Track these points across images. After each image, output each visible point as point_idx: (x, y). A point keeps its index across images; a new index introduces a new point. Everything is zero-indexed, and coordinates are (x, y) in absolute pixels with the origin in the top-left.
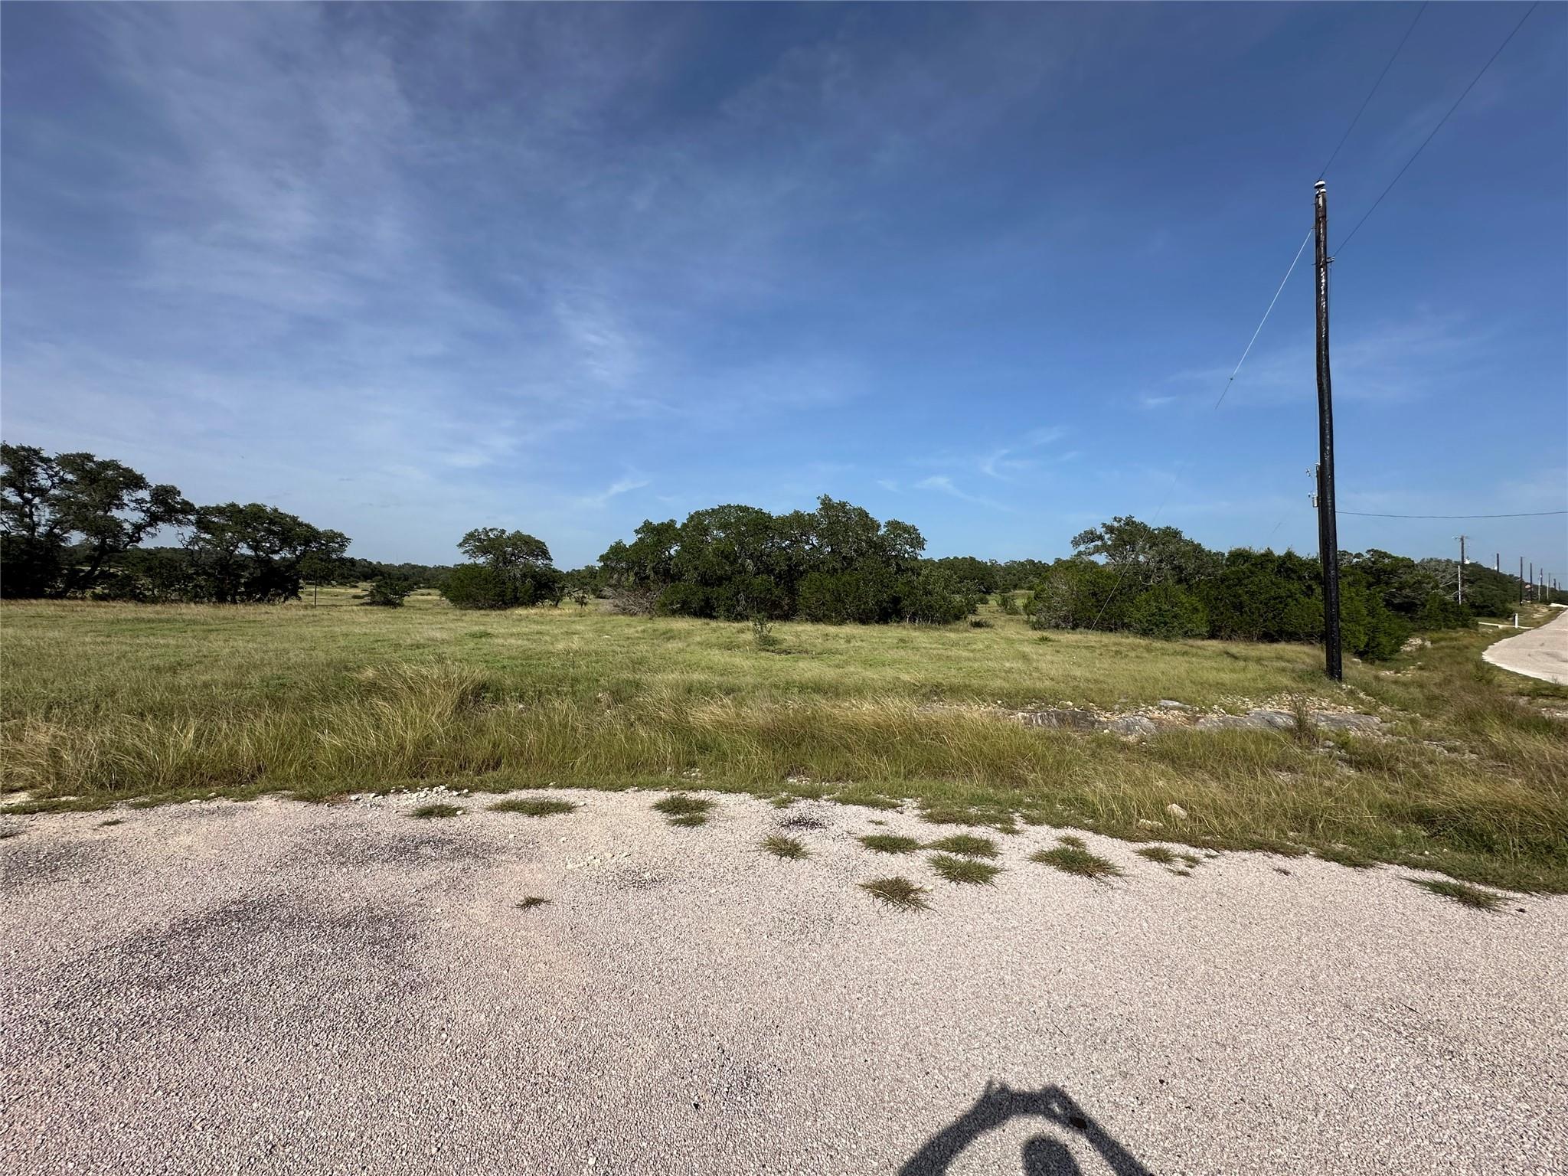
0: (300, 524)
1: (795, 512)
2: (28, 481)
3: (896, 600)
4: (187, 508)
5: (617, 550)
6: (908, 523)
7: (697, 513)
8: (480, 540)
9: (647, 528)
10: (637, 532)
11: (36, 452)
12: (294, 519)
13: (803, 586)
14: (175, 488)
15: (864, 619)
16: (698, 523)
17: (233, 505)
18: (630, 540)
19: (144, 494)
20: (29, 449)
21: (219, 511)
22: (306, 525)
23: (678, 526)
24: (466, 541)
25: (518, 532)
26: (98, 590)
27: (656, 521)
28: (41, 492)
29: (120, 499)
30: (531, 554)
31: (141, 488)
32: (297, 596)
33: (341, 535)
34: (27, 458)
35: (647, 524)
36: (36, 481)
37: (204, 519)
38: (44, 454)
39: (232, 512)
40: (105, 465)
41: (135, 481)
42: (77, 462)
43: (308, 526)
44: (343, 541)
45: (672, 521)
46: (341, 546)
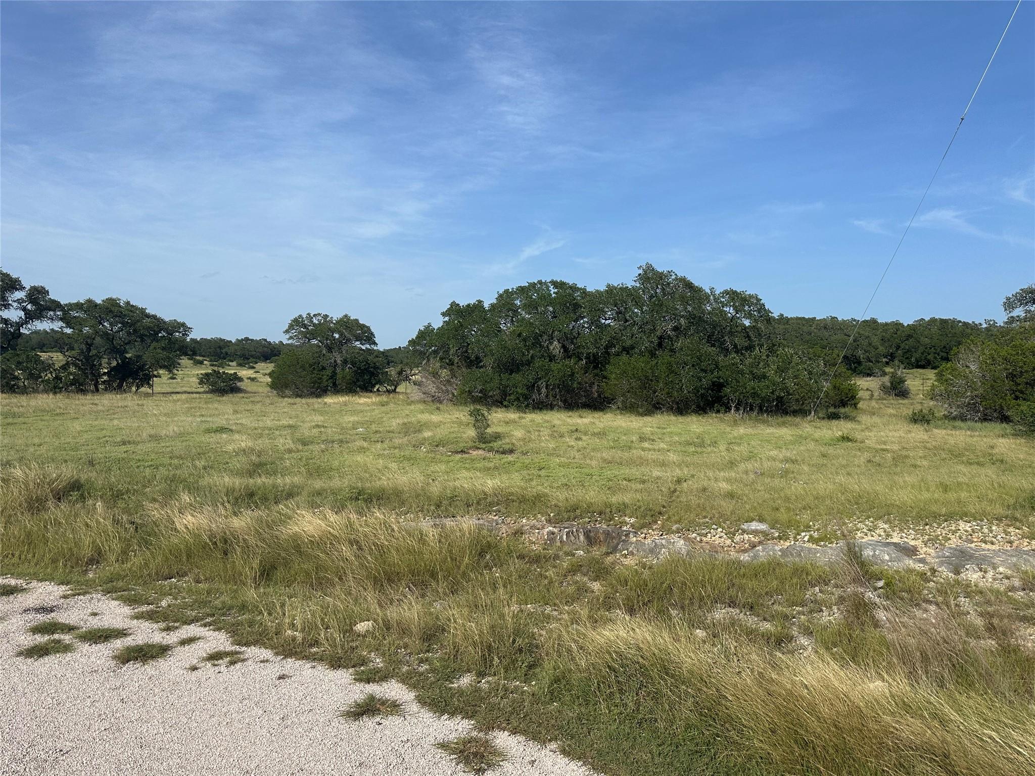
0: (148, 316)
1: (608, 286)
3: (718, 386)
4: (55, 305)
5: (425, 334)
6: (750, 291)
7: (506, 291)
8: (305, 326)
9: (454, 310)
10: (444, 314)
12: (143, 311)
13: (613, 370)
14: (43, 288)
15: (681, 408)
16: (507, 302)
17: (90, 301)
18: (438, 322)
19: (22, 295)
21: (78, 306)
22: (153, 316)
23: (486, 305)
24: (291, 327)
25: (346, 316)
27: (463, 302)
30: (358, 338)
31: (17, 289)
33: (183, 325)
35: (454, 304)
37: (66, 312)
39: (90, 306)
41: (13, 284)
43: (154, 317)
44: (185, 328)
45: (480, 302)
46: (183, 335)
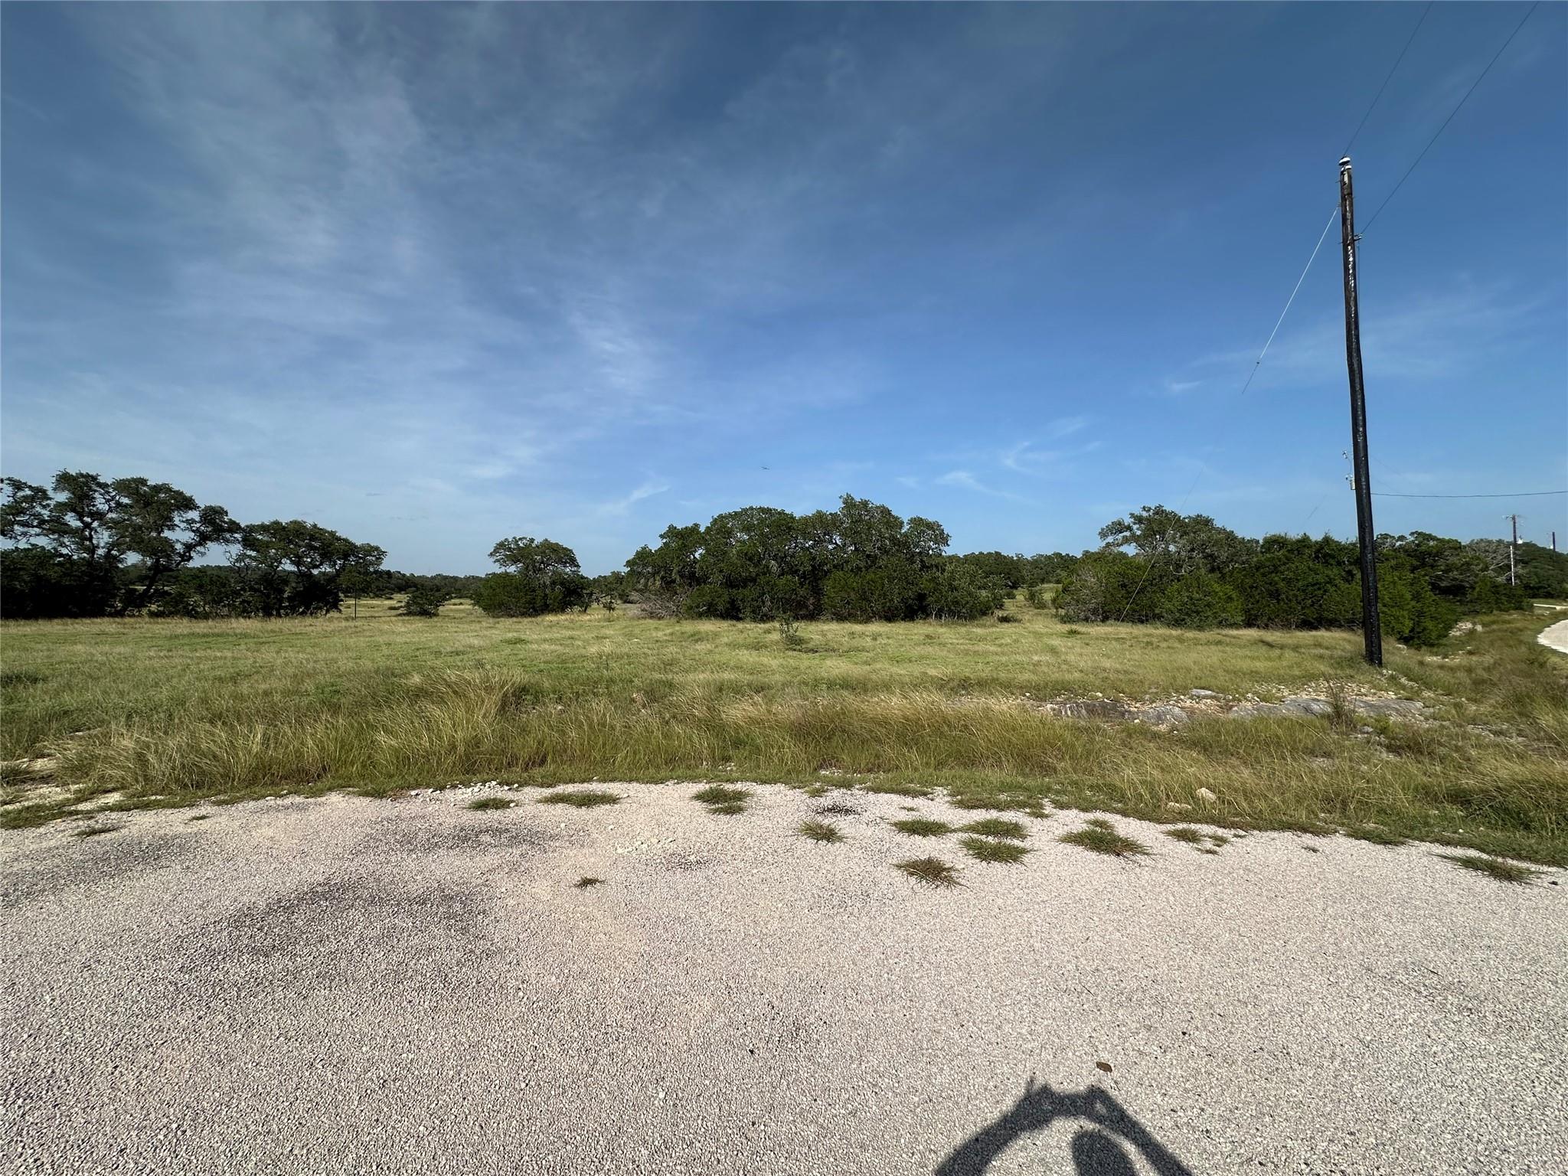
0: (339, 539)
1: (818, 512)
2: (88, 506)
3: (921, 597)
4: (234, 527)
5: (643, 556)
6: (931, 519)
7: (721, 517)
8: (510, 549)
9: (672, 533)
10: (662, 536)
11: (94, 478)
12: (332, 534)
13: (827, 586)
14: (222, 509)
15: (890, 617)
16: (722, 527)
17: (277, 523)
18: (655, 544)
19: (194, 515)
20: (88, 476)
21: (263, 528)
22: (344, 540)
23: (702, 529)
24: (496, 551)
25: (546, 540)
26: (154, 608)
27: (680, 526)
28: (99, 516)
29: (171, 519)
30: (560, 561)
31: (191, 509)
32: (337, 608)
33: (377, 549)
34: (86, 484)
35: (672, 529)
36: (94, 506)
37: (249, 537)
38: (101, 480)
39: (276, 529)
40: (157, 489)
41: (187, 503)
42: (132, 487)
43: (346, 540)
44: (378, 553)
45: (696, 525)
46: (377, 559)
